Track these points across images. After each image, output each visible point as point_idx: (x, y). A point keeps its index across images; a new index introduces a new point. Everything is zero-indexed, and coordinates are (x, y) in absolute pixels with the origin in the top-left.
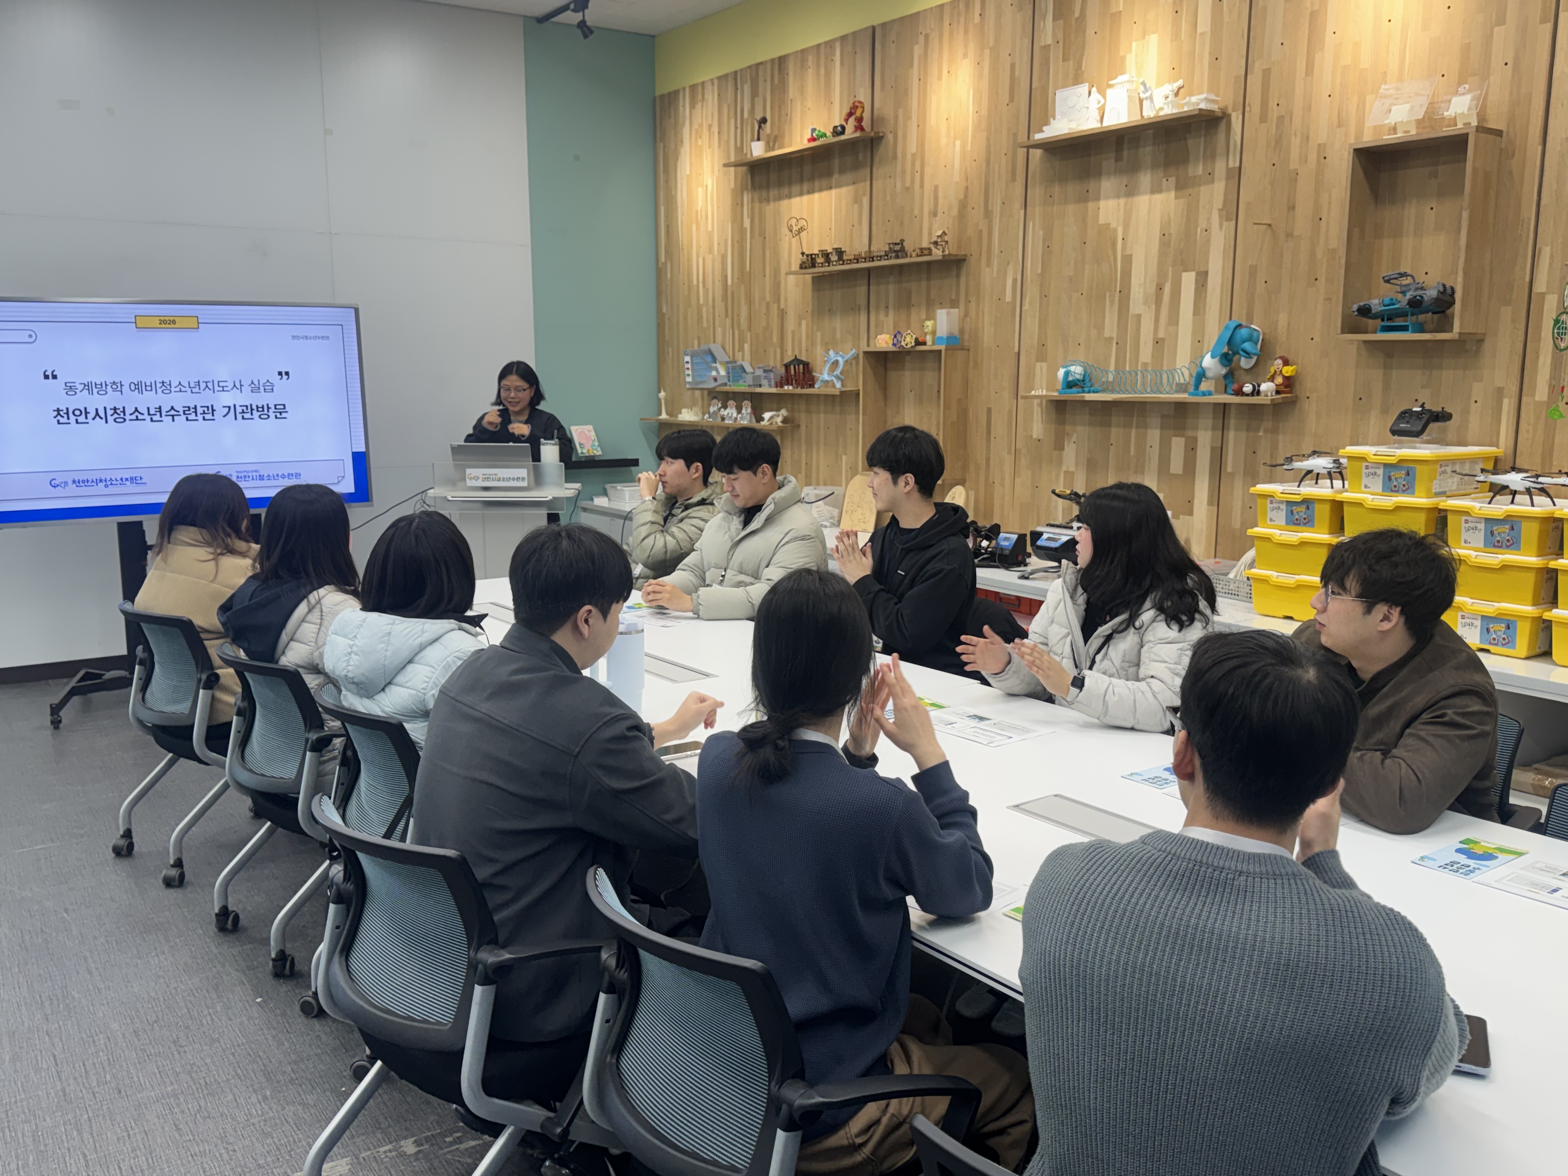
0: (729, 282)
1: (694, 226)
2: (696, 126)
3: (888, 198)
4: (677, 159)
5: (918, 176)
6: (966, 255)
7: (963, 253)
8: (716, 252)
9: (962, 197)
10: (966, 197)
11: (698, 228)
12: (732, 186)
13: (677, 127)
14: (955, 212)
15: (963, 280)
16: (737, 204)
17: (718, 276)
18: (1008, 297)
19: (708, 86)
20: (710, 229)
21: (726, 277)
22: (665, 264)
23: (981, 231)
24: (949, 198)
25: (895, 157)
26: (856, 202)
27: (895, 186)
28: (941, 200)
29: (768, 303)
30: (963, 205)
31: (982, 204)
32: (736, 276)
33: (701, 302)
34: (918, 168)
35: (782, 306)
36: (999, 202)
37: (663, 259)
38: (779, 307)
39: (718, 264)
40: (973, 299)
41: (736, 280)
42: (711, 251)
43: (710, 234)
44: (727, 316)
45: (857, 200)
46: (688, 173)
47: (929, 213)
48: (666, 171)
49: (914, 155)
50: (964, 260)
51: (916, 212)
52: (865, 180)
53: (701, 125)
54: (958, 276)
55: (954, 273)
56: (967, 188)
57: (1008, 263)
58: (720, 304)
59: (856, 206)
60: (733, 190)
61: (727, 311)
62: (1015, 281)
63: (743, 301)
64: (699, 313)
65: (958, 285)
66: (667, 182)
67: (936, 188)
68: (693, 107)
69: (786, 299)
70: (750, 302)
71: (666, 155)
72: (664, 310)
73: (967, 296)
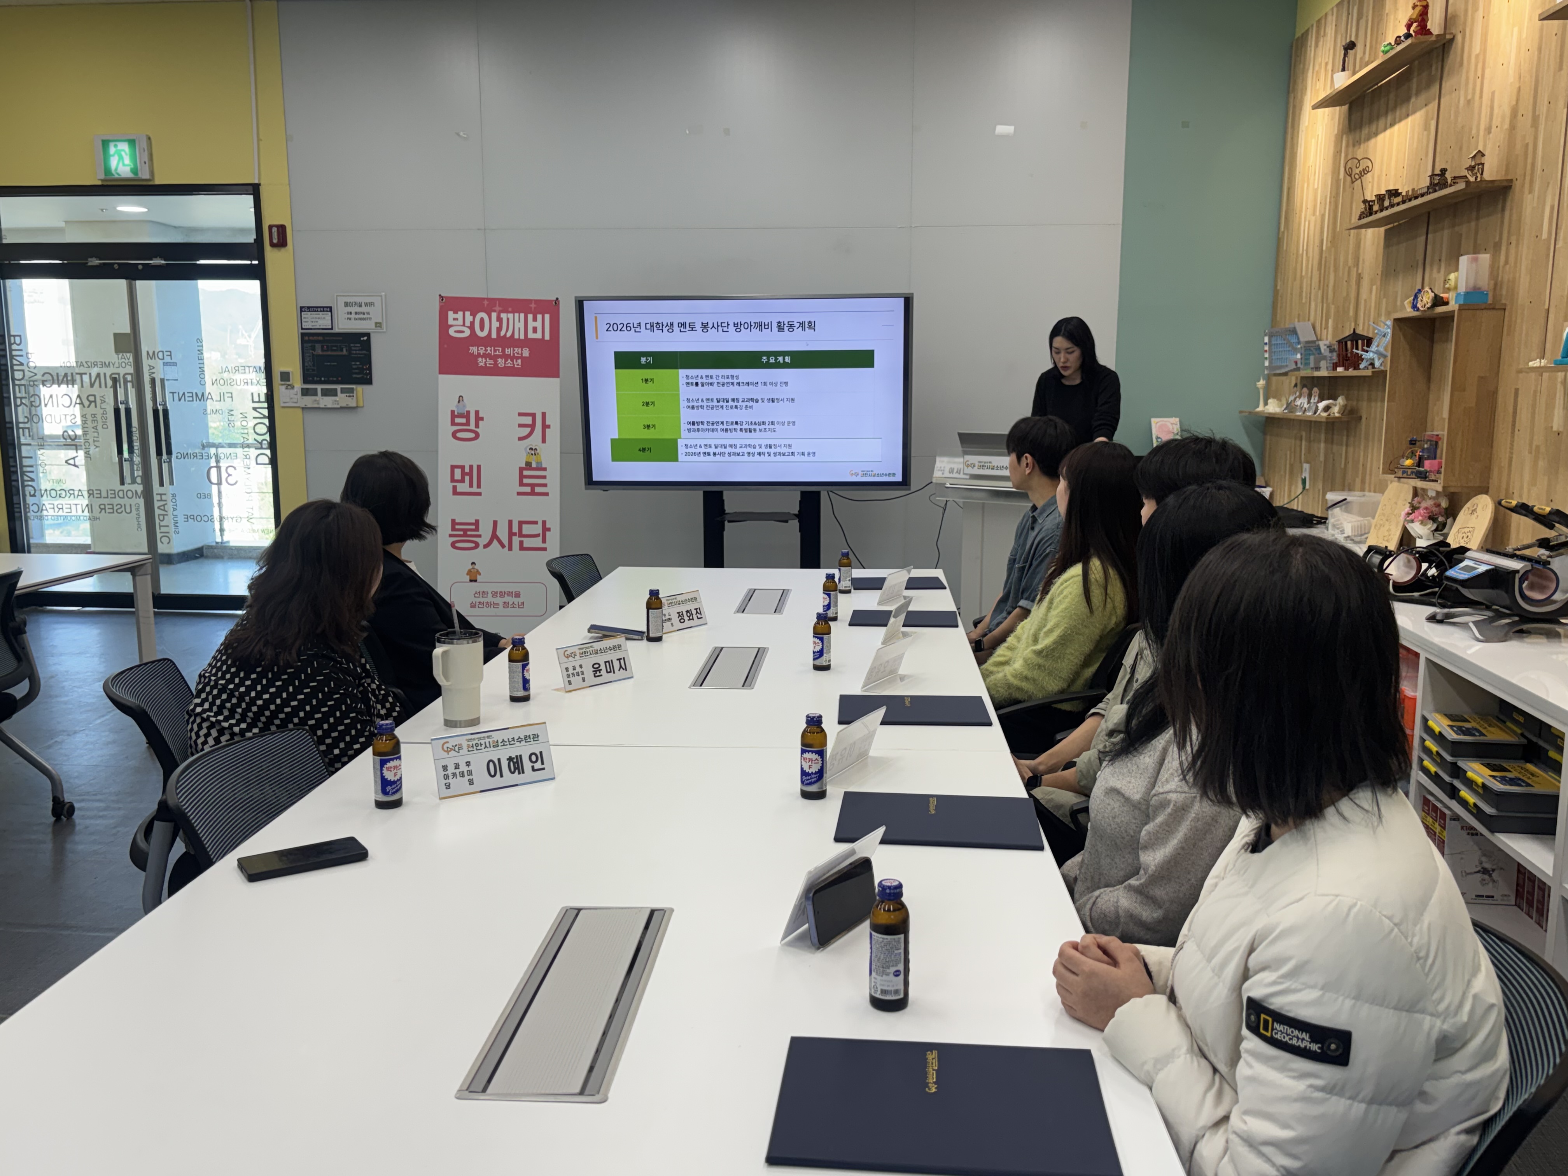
0: (1324, 248)
1: (1306, 185)
2: (1317, 68)
3: (1452, 117)
4: (1301, 109)
5: (1479, 81)
6: (1511, 181)
7: (1509, 178)
8: (1318, 213)
9: (1514, 103)
10: (1517, 100)
11: (1308, 188)
12: (1336, 132)
13: (1304, 72)
14: (1506, 126)
15: (1507, 213)
16: (1337, 153)
17: (1317, 242)
18: (1545, 236)
19: (1329, 18)
20: (1316, 186)
21: (1322, 241)
22: (1283, 232)
23: (1527, 145)
24: (1502, 108)
25: (1461, 64)
26: (1425, 130)
27: (1459, 102)
28: (1496, 111)
29: (1349, 268)
30: (1514, 112)
31: (1530, 108)
32: (1330, 239)
33: (1304, 273)
34: (1479, 74)
35: (1360, 271)
36: (1546, 103)
37: (1282, 229)
38: (1357, 270)
39: (1318, 227)
40: (1513, 239)
41: (1329, 244)
42: (1314, 214)
43: (1316, 191)
44: (1319, 288)
45: (1426, 127)
46: (1307, 124)
47: (1485, 130)
48: (1293, 127)
49: (1477, 56)
50: (1510, 187)
51: (1474, 132)
52: (1434, 99)
53: (1320, 65)
54: (1503, 210)
55: (1500, 206)
56: (1519, 88)
57: (1549, 183)
58: (1316, 273)
59: (1425, 133)
60: (1336, 135)
61: (1320, 282)
62: (1552, 208)
63: (1332, 268)
64: (1301, 288)
65: (1502, 222)
66: (1292, 138)
67: (1493, 93)
68: (1317, 46)
69: (1363, 263)
70: (1336, 270)
71: (1294, 107)
72: (1278, 288)
73: (1508, 238)
